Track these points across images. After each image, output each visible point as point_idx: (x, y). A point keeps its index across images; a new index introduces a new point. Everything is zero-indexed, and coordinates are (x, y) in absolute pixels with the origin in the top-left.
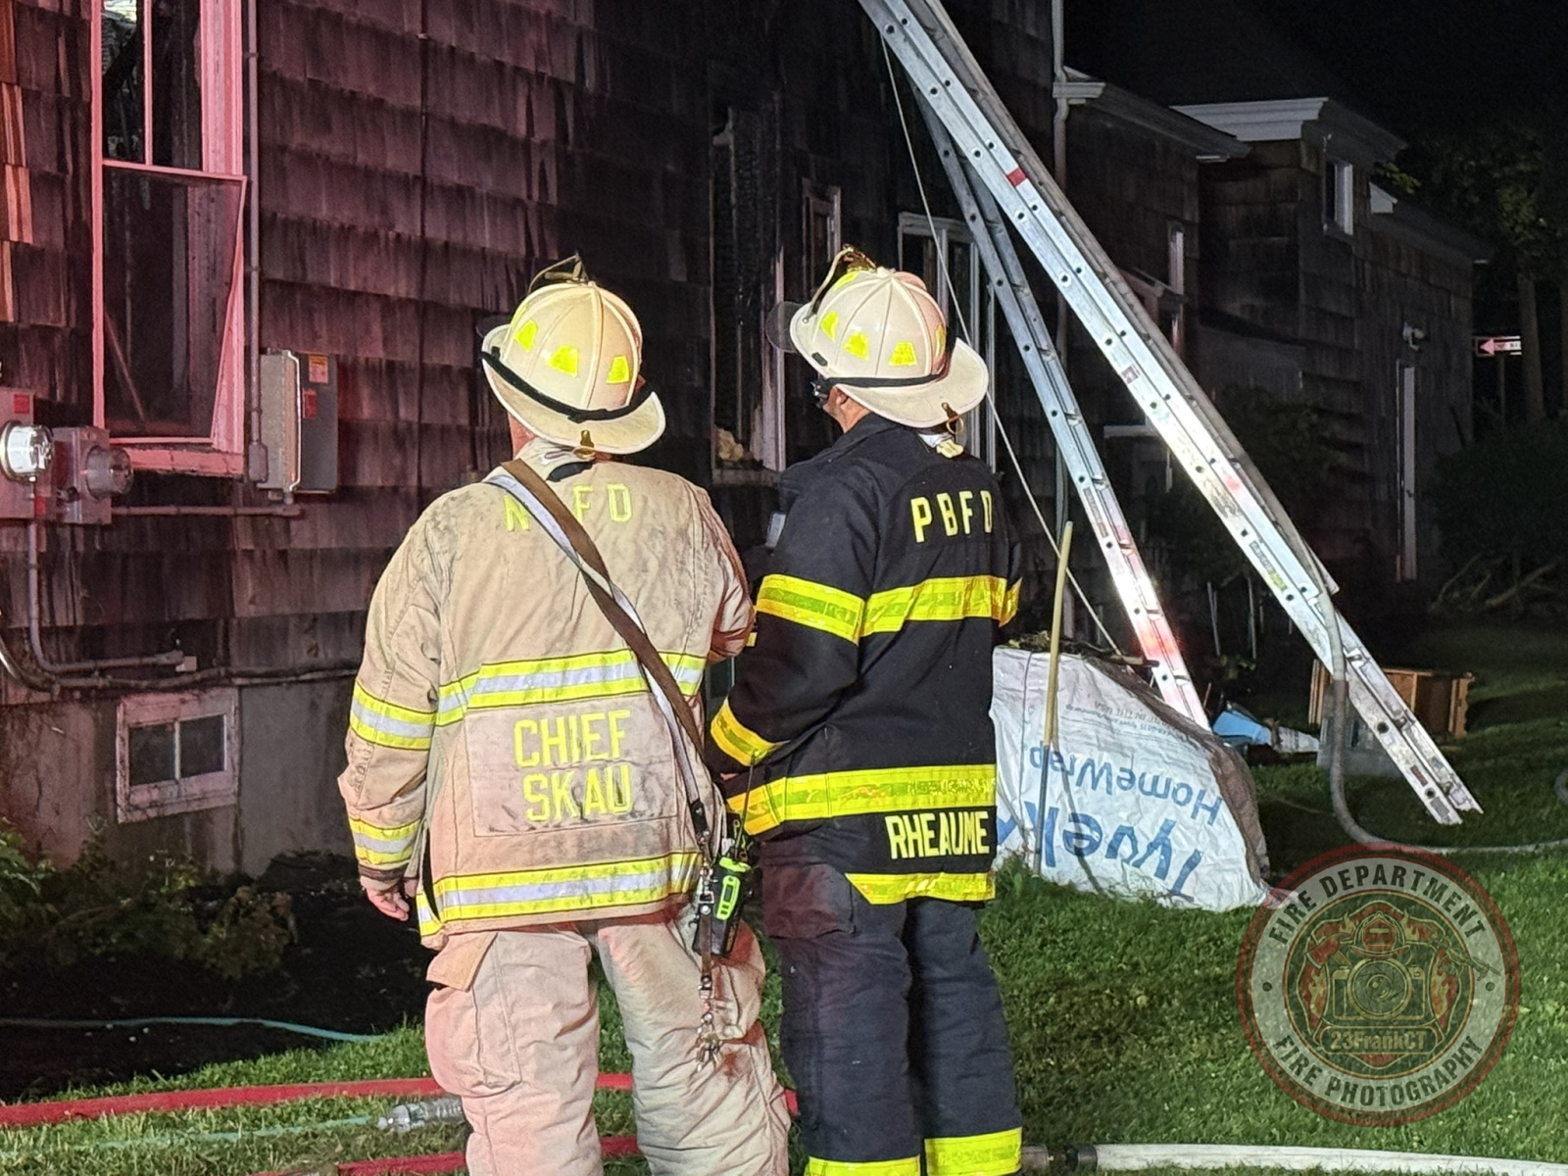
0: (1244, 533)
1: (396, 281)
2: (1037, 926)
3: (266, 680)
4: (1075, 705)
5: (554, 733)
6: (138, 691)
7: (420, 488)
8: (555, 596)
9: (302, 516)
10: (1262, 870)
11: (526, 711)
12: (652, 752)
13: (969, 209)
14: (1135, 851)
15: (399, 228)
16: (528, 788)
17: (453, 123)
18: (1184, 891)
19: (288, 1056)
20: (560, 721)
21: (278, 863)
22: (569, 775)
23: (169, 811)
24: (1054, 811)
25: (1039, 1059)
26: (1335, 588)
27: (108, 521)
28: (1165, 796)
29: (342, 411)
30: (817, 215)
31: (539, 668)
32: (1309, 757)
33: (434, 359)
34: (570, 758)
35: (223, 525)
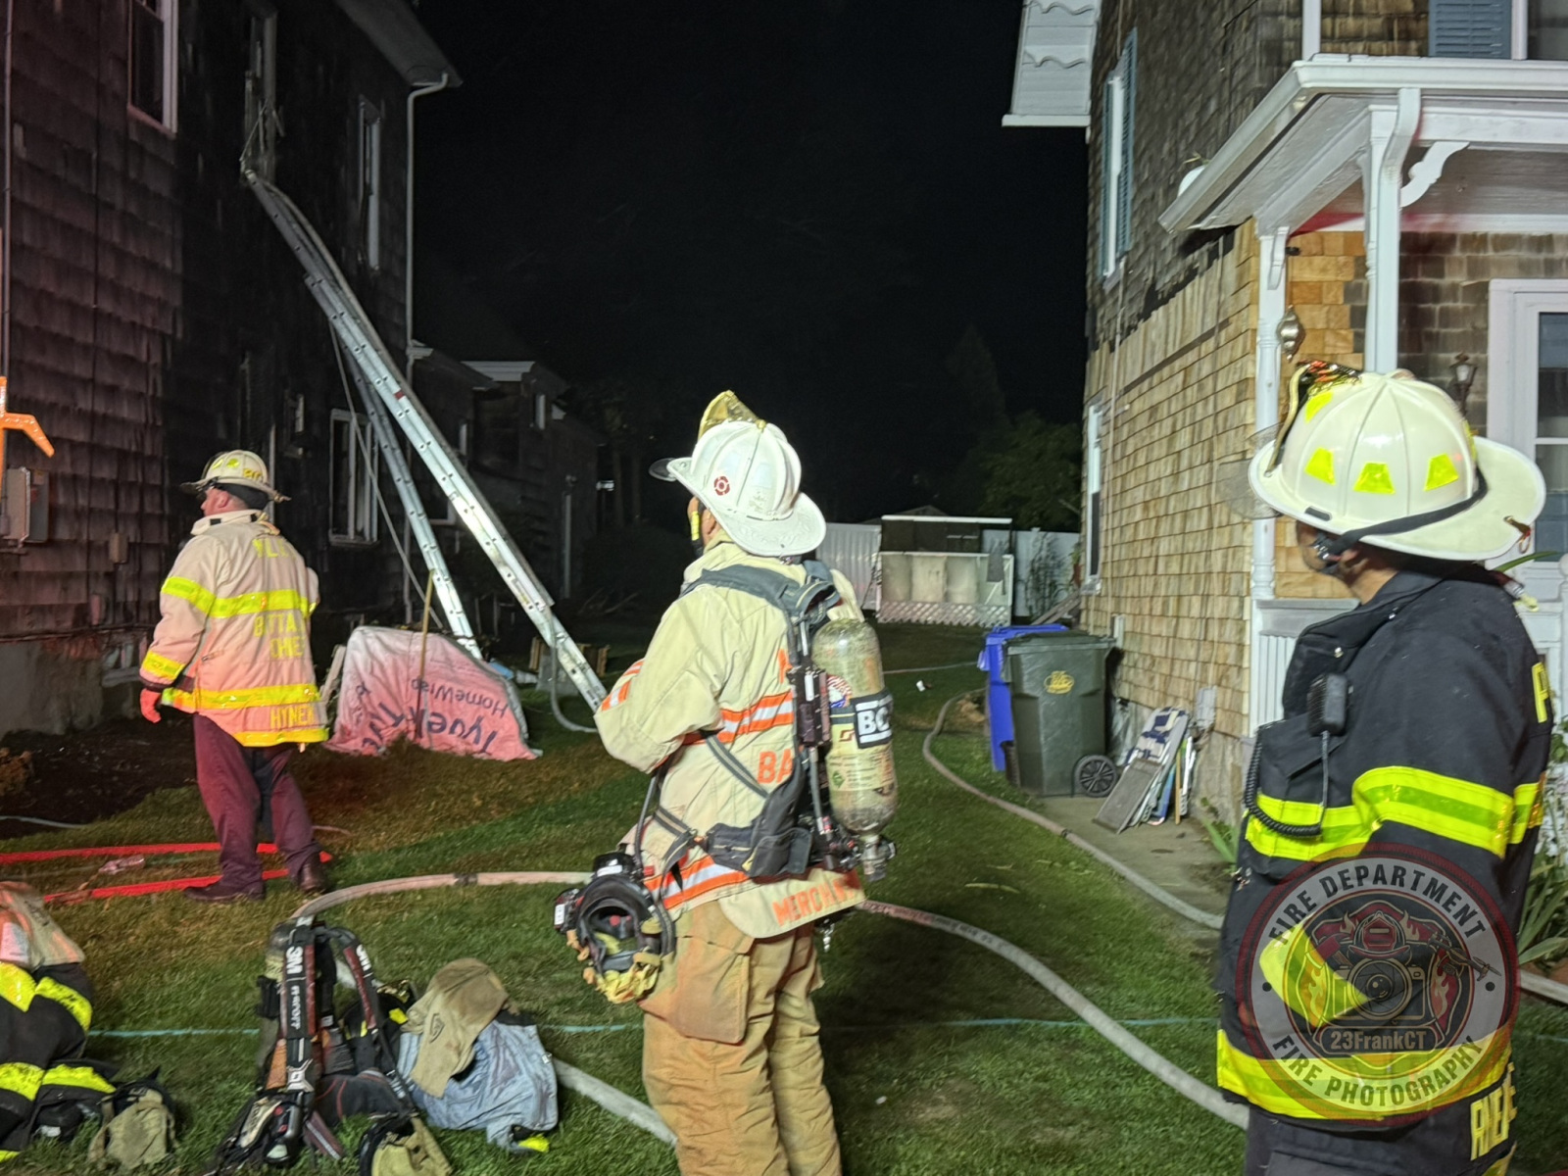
0: (510, 577)
1: (78, 433)
7: (88, 540)
9: (27, 554)
10: (526, 739)
13: (370, 409)
14: (463, 731)
15: (81, 405)
17: (109, 353)
18: (487, 751)
26: (551, 603)
28: (479, 704)
29: (50, 500)
30: (292, 408)
32: (531, 685)
33: (97, 474)
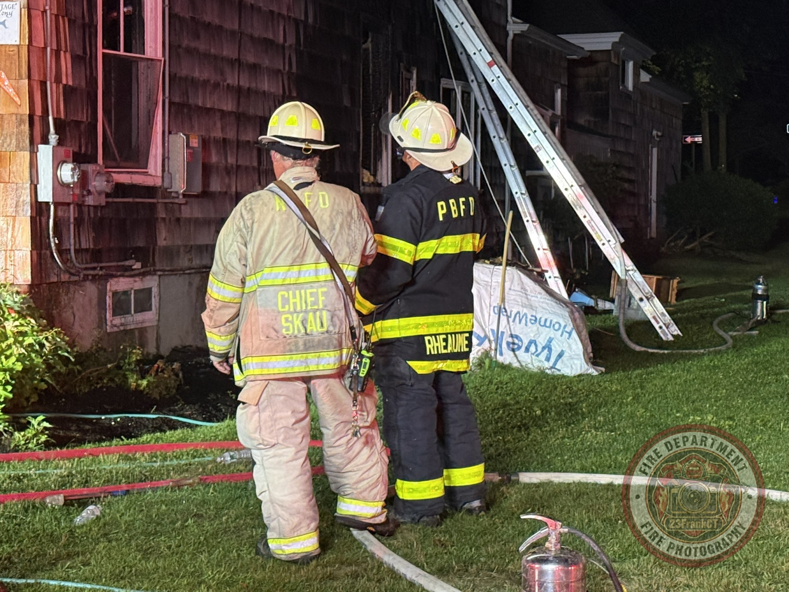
0: (585, 217)
1: (227, 104)
2: (495, 381)
3: (170, 273)
4: (512, 288)
5: (294, 297)
6: (116, 276)
7: (236, 192)
8: (296, 239)
9: (186, 204)
10: (590, 359)
11: (283, 288)
12: (336, 306)
13: (471, 77)
14: (537, 350)
15: (229, 81)
16: (283, 320)
17: (252, 36)
18: (556, 367)
19: (179, 431)
20: (297, 292)
21: (175, 350)
22: (301, 315)
23: (129, 328)
24: (503, 333)
25: (495, 436)
26: (622, 240)
27: (104, 204)
28: (549, 327)
29: (203, 159)
30: (406, 79)
31: (289, 270)
32: (610, 311)
33: (244, 138)
34: (301, 308)
35: (153, 207)
